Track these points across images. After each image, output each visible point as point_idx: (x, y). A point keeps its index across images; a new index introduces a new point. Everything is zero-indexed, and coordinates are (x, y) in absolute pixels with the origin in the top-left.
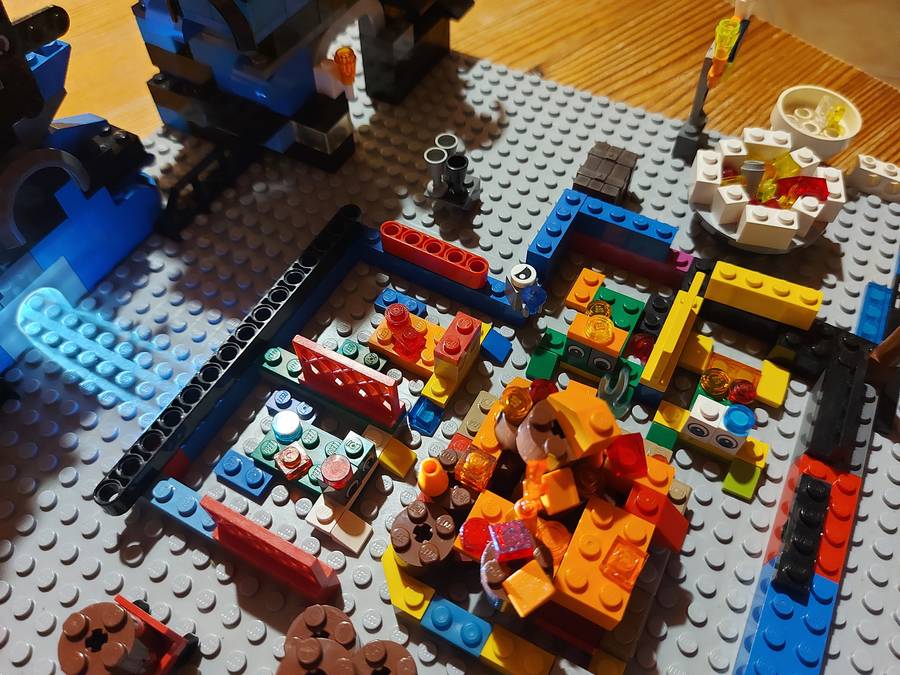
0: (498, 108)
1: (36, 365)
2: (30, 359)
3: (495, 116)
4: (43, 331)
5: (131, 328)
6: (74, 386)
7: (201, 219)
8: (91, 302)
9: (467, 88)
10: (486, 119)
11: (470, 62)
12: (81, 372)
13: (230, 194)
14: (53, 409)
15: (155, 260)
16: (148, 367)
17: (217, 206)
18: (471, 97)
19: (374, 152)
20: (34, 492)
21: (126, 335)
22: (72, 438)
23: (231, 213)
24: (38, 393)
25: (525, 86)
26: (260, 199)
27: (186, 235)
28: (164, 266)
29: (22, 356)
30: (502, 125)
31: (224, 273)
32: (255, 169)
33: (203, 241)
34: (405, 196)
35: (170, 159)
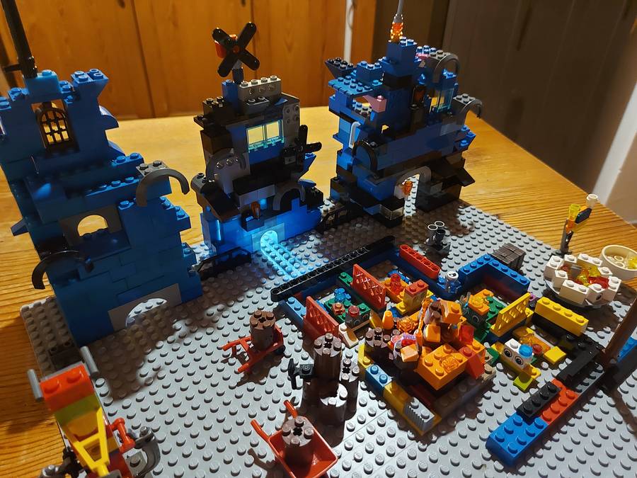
0: (472, 224)
1: (261, 256)
2: (258, 253)
3: (469, 227)
4: (265, 247)
5: (296, 255)
6: (270, 266)
7: (333, 230)
8: (285, 243)
9: (461, 214)
10: (464, 227)
11: (466, 205)
12: (274, 263)
13: (347, 225)
14: (262, 270)
15: (312, 238)
16: (297, 268)
17: (340, 227)
18: (460, 218)
19: (409, 226)
20: (247, 291)
21: (294, 257)
22: (264, 280)
23: (344, 231)
24: (258, 264)
25: (489, 220)
26: (357, 229)
27: (326, 233)
28: (314, 240)
29: (256, 252)
30: (471, 231)
31: (335, 248)
32: (359, 219)
33: (331, 236)
34: (416, 244)
35: (329, 208)
